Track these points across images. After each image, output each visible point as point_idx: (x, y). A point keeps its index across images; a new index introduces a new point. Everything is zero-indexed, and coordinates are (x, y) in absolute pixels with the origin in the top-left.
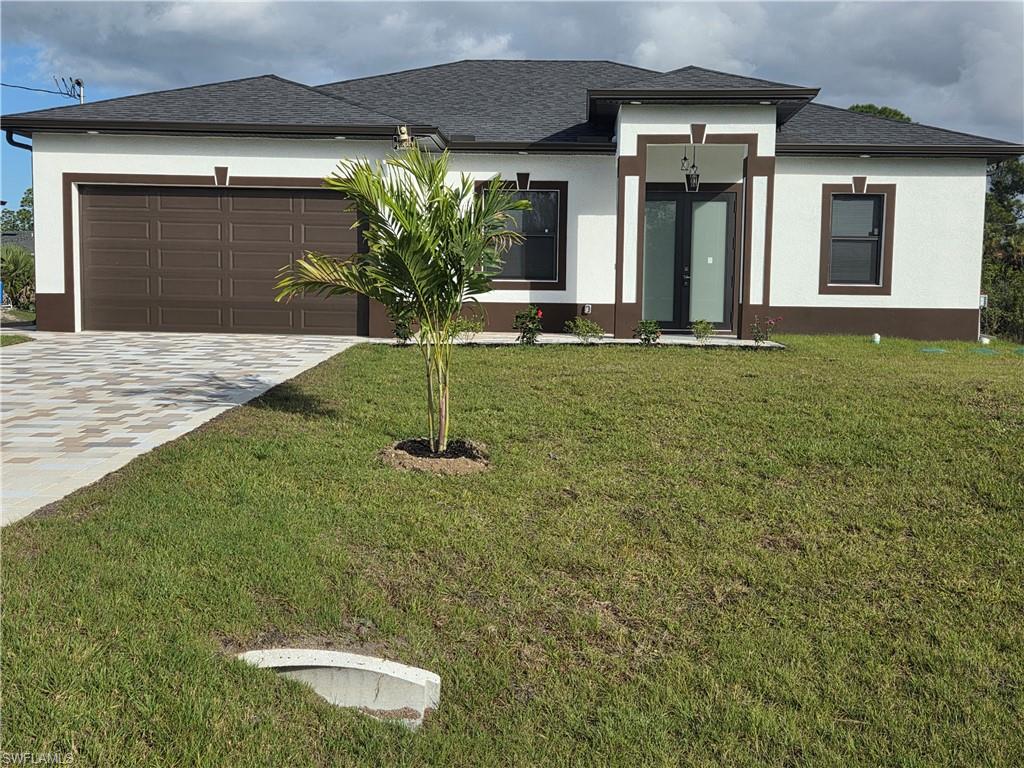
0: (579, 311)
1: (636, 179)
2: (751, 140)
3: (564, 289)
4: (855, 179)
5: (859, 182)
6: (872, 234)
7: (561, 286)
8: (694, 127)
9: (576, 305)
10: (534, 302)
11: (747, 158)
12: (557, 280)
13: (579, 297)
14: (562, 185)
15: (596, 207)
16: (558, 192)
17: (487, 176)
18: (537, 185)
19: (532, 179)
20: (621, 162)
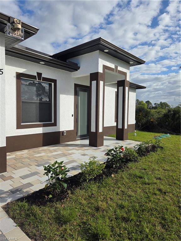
0: (61, 135)
1: (102, 82)
2: (125, 74)
3: (56, 126)
11: (124, 80)
12: (53, 122)
13: (60, 128)
14: (55, 81)
15: (66, 92)
16: (53, 84)
17: (21, 70)
18: (45, 79)
19: (43, 76)
20: (99, 74)
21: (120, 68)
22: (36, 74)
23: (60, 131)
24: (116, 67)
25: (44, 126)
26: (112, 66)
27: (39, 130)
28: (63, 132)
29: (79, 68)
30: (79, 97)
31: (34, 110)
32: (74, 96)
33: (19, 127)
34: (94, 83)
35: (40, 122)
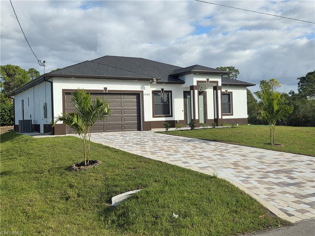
0: (176, 122)
1: (197, 90)
2: (217, 82)
3: (172, 117)
4: (226, 90)
5: (226, 91)
6: (228, 102)
7: (172, 116)
8: (207, 79)
9: (175, 121)
10: (166, 120)
11: (216, 86)
12: (170, 115)
13: (175, 118)
14: (171, 92)
15: (178, 97)
16: (170, 93)
17: (154, 89)
18: (166, 91)
19: (164, 90)
20: (194, 87)
21: (211, 80)
22: (161, 90)
23: (175, 120)
24: (208, 80)
25: (166, 117)
26: (205, 79)
27: (163, 119)
28: (177, 121)
29: (185, 82)
30: (187, 99)
31: (160, 108)
32: (183, 99)
33: (154, 117)
34: (192, 91)
35: (164, 114)
